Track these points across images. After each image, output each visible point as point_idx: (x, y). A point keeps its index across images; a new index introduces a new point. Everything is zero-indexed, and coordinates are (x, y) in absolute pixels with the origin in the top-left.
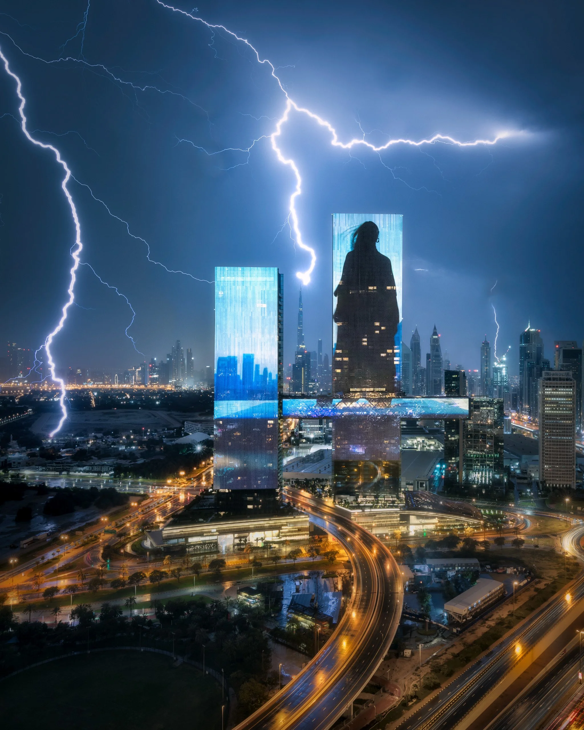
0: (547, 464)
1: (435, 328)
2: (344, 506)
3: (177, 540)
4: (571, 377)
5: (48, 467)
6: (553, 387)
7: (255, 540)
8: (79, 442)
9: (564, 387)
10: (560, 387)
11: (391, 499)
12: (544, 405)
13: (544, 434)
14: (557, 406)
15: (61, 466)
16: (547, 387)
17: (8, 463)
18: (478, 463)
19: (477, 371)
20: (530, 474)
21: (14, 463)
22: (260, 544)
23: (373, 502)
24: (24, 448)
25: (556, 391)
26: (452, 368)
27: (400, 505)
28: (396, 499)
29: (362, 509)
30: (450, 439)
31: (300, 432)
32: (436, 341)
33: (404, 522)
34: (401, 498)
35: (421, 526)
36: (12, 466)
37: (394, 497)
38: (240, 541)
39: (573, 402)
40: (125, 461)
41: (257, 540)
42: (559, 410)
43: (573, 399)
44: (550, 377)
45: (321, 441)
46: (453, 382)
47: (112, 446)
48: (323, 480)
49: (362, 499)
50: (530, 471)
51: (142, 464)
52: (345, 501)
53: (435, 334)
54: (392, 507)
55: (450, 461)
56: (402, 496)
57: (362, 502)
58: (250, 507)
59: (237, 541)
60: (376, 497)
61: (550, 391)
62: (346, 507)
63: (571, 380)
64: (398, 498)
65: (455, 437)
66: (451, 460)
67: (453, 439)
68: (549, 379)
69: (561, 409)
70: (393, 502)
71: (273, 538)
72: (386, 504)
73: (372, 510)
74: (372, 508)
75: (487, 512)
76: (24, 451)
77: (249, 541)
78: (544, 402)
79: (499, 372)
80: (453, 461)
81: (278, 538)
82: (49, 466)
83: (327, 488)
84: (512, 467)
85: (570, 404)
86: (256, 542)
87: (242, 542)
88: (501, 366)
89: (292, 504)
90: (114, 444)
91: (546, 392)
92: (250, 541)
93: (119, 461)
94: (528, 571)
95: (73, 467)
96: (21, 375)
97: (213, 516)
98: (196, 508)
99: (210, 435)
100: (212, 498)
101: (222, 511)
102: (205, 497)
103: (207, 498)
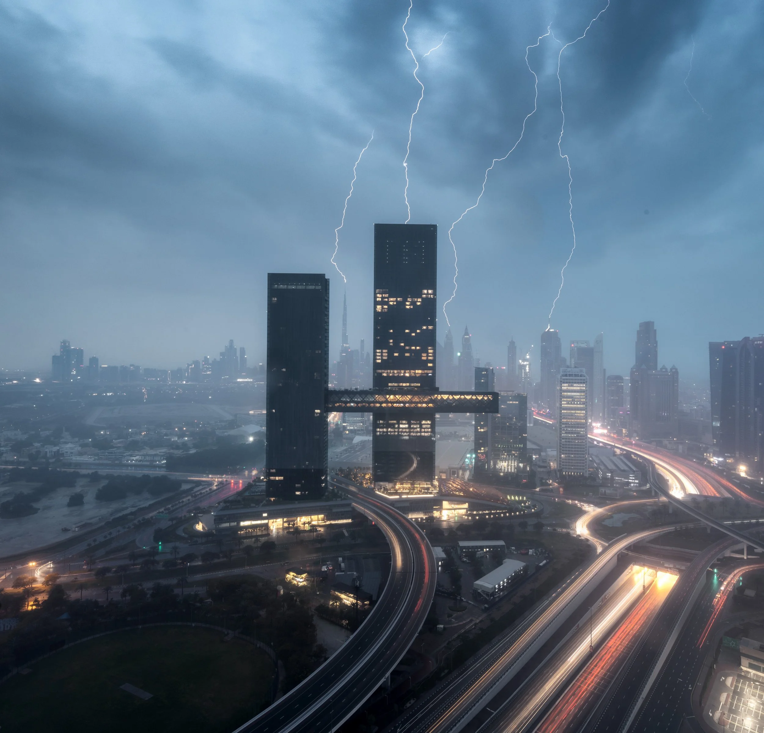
0: (563, 454)
1: (466, 329)
2: (383, 493)
3: (229, 524)
4: (584, 374)
5: (100, 457)
6: (570, 382)
7: (302, 524)
8: (131, 433)
9: (578, 383)
10: (575, 383)
11: (426, 486)
12: (561, 399)
13: (561, 426)
14: (573, 400)
15: (113, 456)
16: (564, 383)
17: (60, 452)
18: (505, 452)
19: (505, 368)
20: (549, 463)
21: (67, 452)
22: (307, 527)
23: (410, 489)
24: (77, 439)
25: (572, 386)
26: (482, 366)
27: (434, 491)
28: (430, 486)
29: (399, 495)
30: (479, 430)
31: (344, 424)
32: (467, 340)
33: (437, 507)
34: (435, 485)
35: (453, 511)
36: (65, 456)
37: (429, 484)
38: (289, 524)
39: (586, 397)
40: (177, 451)
41: (304, 524)
42: (574, 404)
43: (586, 394)
44: (566, 373)
45: (362, 432)
46: (483, 378)
47: (165, 437)
48: (364, 468)
49: (400, 486)
50: (549, 460)
51: (195, 454)
52: (384, 487)
53: (467, 333)
54: (426, 493)
55: (479, 451)
56: (436, 483)
57: (400, 488)
58: (298, 493)
59: (286, 525)
60: (412, 484)
61: (566, 386)
62: (384, 494)
63: (584, 376)
64: (432, 485)
65: (484, 429)
66: (481, 450)
67: (482, 430)
68: (566, 375)
69: (576, 403)
70: (428, 489)
71: (319, 522)
72: (421, 490)
73: (409, 496)
74: (409, 495)
75: (513, 498)
76: (77, 442)
77: (297, 524)
78: (562, 397)
79: (523, 369)
80: (482, 451)
81: (323, 522)
82: (101, 455)
83: (368, 476)
84: (534, 457)
85: (584, 398)
86: (303, 525)
87: (291, 525)
88: (525, 363)
89: (336, 491)
90: (166, 435)
91: (563, 388)
92: (298, 525)
93: (172, 451)
95: (125, 456)
96: (75, 372)
97: (264, 502)
98: (248, 494)
99: (262, 427)
100: (263, 485)
101: (273, 497)
102: (257, 484)
103: (259, 485)
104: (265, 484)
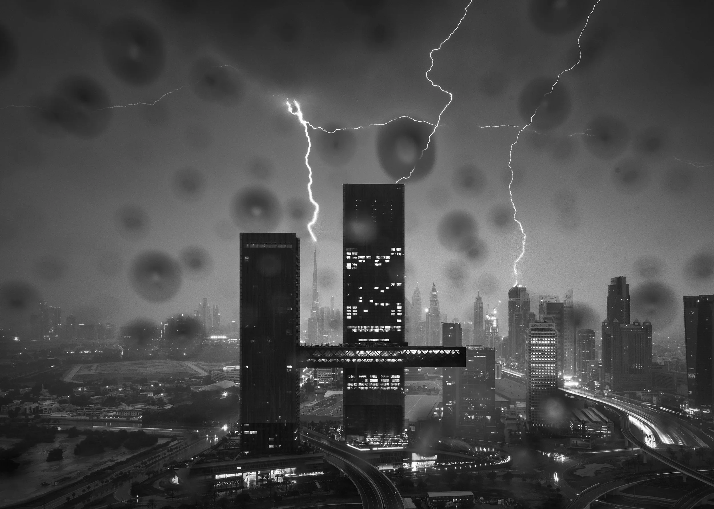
0: (533, 406)
1: (434, 285)
2: (354, 446)
3: (204, 477)
4: (554, 328)
5: (78, 413)
6: (539, 337)
7: (276, 477)
8: (108, 390)
9: (548, 337)
10: (545, 337)
11: (396, 439)
12: (530, 353)
13: (531, 379)
14: (542, 354)
15: (91, 412)
16: (533, 337)
17: (40, 409)
18: (473, 405)
19: (471, 323)
20: (518, 415)
21: (46, 409)
22: (280, 480)
23: (380, 442)
24: (55, 396)
25: (541, 340)
26: (449, 321)
27: (404, 444)
28: (400, 439)
29: (369, 448)
30: (447, 384)
31: (315, 379)
32: (435, 296)
33: (407, 459)
34: (404, 437)
35: (422, 462)
36: (44, 412)
37: (399, 437)
38: (263, 477)
39: (556, 350)
40: (154, 406)
41: (277, 476)
42: (544, 357)
43: (556, 347)
44: (535, 328)
45: (333, 387)
46: (450, 333)
47: (141, 394)
48: (335, 422)
49: (370, 438)
50: (518, 412)
51: (170, 409)
52: (355, 441)
53: (434, 290)
54: (396, 446)
55: (447, 404)
56: (406, 436)
57: (370, 441)
58: (271, 447)
59: (260, 477)
60: (383, 437)
61: (536, 340)
62: (355, 447)
63: (554, 331)
64: (402, 437)
65: (452, 383)
66: (449, 403)
67: (450, 384)
68: (535, 330)
69: (545, 356)
70: (398, 441)
71: (292, 474)
72: (391, 443)
73: (379, 449)
74: (379, 447)
75: (481, 450)
76: (56, 399)
77: (270, 477)
78: (531, 351)
79: (490, 324)
80: (450, 404)
81: (296, 474)
82: (79, 412)
83: (340, 430)
84: (502, 409)
85: (553, 352)
86: (276, 478)
87: (264, 478)
88: (493, 318)
89: (308, 444)
90: (142, 391)
91: (532, 342)
92: (272, 478)
93: (147, 407)
94: (517, 502)
95: (103, 412)
96: (53, 330)
97: (239, 455)
98: (223, 448)
99: (236, 383)
100: (237, 439)
101: (246, 451)
102: (232, 438)
103: (233, 439)
104: (239, 438)
